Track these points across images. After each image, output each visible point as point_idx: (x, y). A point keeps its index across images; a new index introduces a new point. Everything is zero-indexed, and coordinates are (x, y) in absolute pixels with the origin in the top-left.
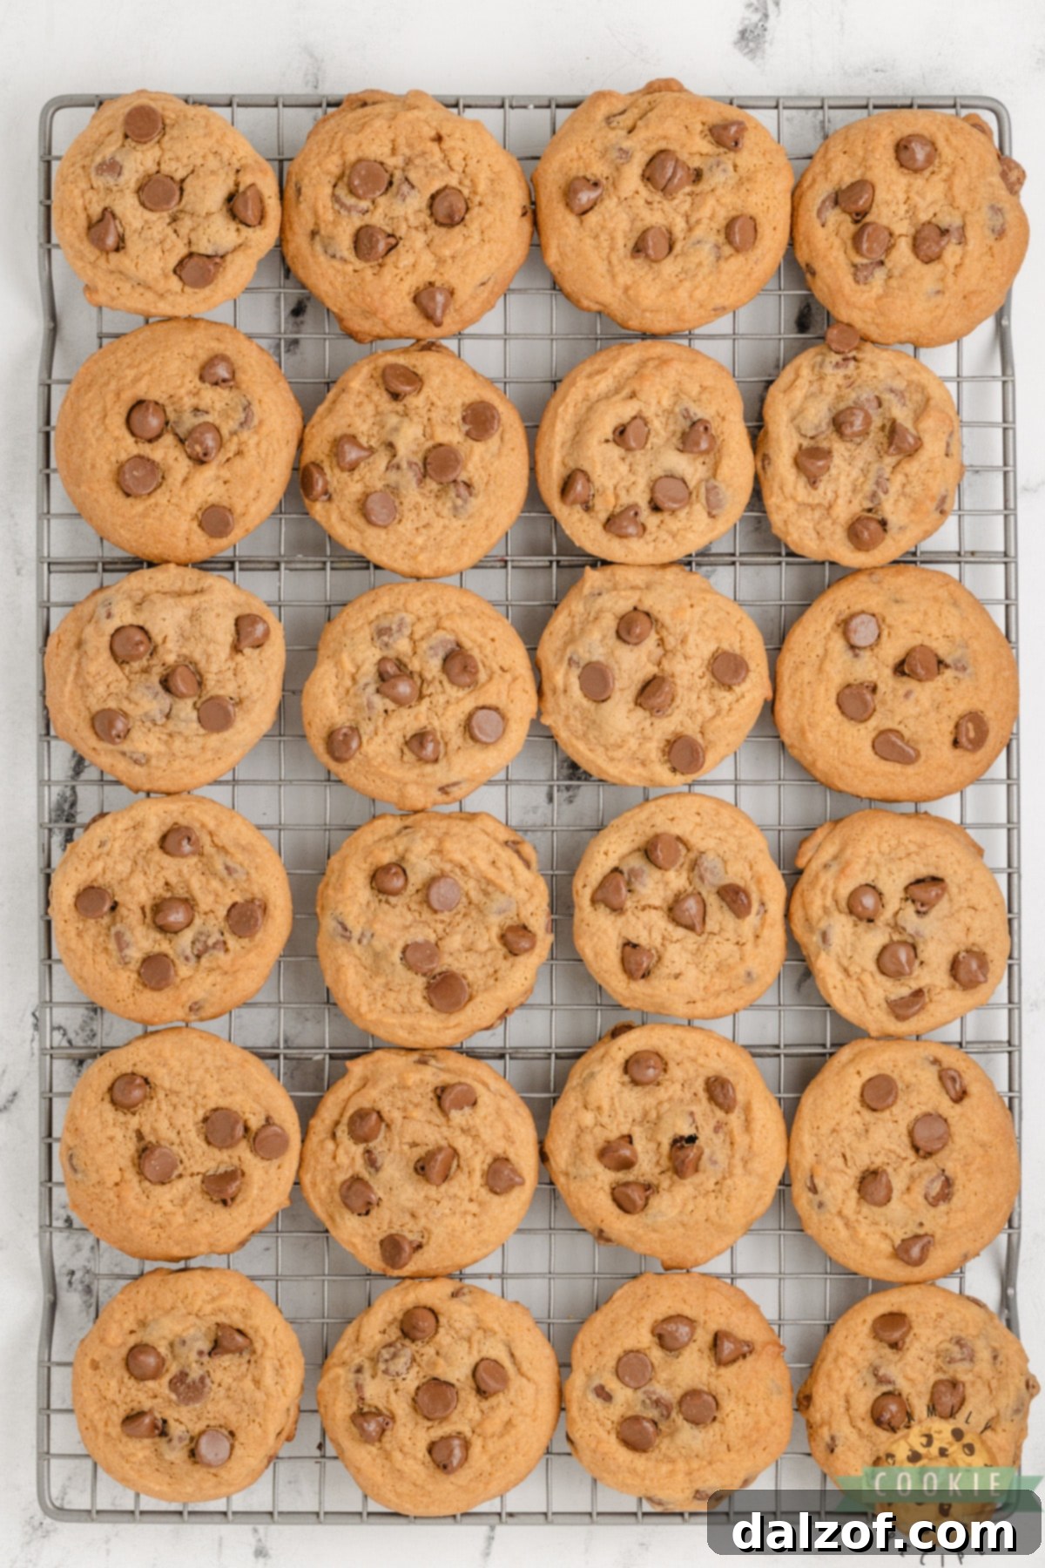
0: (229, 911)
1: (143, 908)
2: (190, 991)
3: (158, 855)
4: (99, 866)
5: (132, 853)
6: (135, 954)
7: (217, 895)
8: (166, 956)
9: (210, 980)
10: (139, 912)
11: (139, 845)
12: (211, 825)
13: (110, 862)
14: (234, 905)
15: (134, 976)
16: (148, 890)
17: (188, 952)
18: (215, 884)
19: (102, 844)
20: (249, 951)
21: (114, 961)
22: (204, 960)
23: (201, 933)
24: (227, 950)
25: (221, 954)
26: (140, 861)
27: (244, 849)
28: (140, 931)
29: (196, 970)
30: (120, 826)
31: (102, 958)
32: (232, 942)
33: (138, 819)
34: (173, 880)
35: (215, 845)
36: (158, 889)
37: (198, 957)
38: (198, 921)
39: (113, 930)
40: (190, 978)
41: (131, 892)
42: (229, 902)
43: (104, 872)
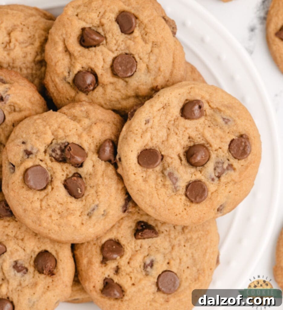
0: (230, 145)
1: (179, 156)
2: (219, 199)
3: (182, 121)
4: (148, 136)
5: (165, 123)
6: (182, 184)
7: (221, 138)
8: (200, 181)
9: (228, 189)
10: (177, 158)
11: (169, 118)
12: (207, 97)
13: (154, 132)
14: (232, 141)
15: (184, 197)
16: (180, 144)
17: (213, 176)
18: (219, 132)
19: (147, 122)
20: (247, 167)
21: (170, 191)
22: (223, 179)
23: (218, 163)
24: (234, 169)
25: (231, 172)
26: (172, 128)
27: (228, 107)
28: (182, 169)
29: (219, 185)
30: (155, 109)
31: (163, 191)
32: (236, 163)
33: (165, 102)
34: (193, 134)
35: (212, 108)
36: (185, 142)
37: (219, 177)
38: (213, 156)
39: (166, 173)
40: (216, 191)
41: (172, 147)
42: (229, 140)
43: (152, 139)
